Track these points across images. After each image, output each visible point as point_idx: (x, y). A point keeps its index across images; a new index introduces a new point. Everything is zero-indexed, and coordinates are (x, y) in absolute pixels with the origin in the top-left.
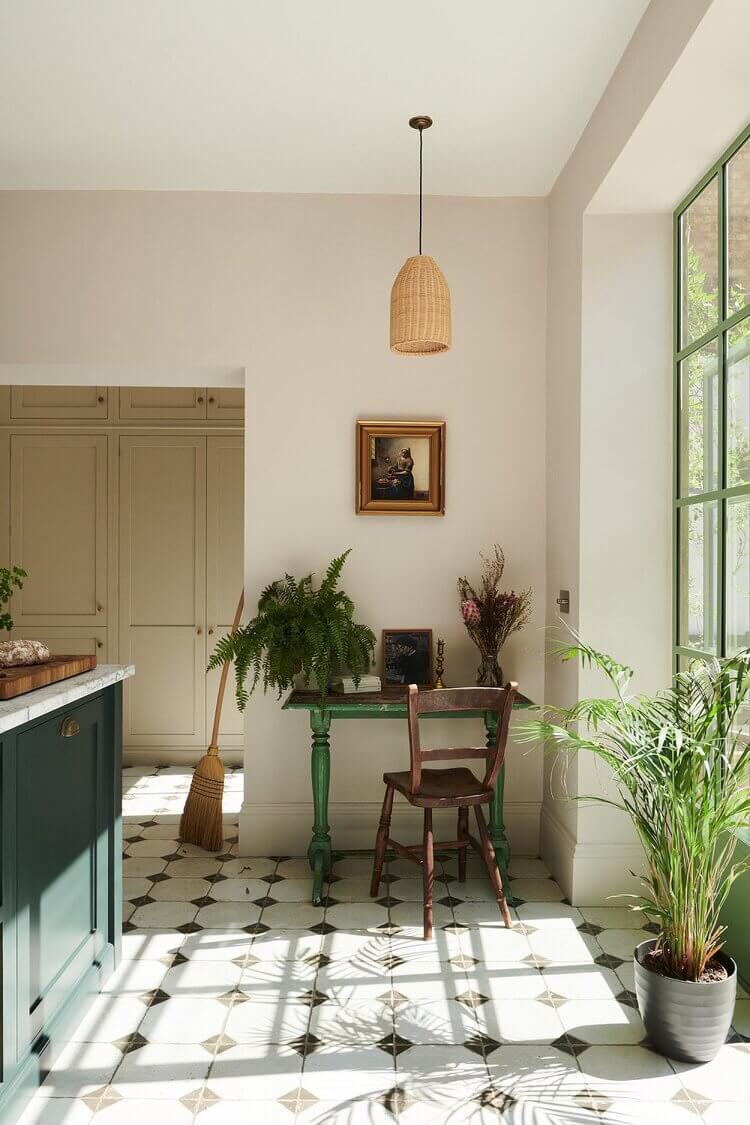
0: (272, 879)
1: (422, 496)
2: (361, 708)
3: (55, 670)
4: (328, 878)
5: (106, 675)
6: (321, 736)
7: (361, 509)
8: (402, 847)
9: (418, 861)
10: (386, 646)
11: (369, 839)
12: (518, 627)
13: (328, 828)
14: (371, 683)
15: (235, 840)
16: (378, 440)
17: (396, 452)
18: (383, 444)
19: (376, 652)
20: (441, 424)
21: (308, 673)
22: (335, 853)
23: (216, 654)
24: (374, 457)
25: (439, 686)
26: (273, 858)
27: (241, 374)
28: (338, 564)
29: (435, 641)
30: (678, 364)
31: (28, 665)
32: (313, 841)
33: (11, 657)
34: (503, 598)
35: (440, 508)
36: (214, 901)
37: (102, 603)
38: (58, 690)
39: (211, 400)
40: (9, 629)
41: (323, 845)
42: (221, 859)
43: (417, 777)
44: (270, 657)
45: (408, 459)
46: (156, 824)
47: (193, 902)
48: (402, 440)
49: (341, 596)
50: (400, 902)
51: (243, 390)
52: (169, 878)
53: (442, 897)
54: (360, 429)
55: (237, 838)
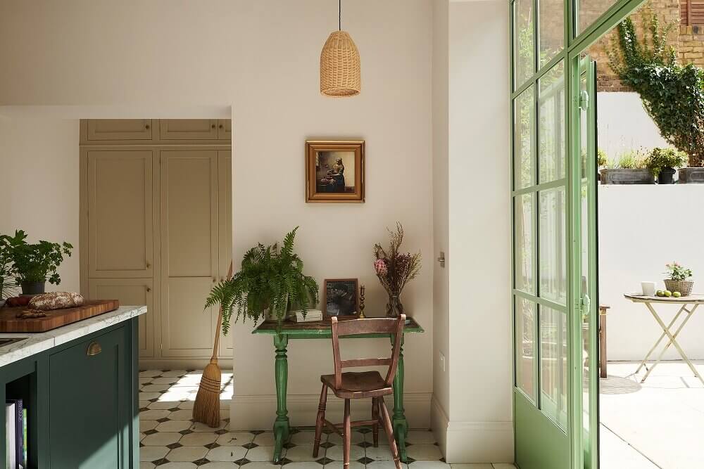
0: (250, 446)
1: (350, 190)
2: (304, 332)
3: (83, 311)
4: (287, 445)
5: (123, 313)
6: (282, 351)
7: (309, 199)
8: (331, 424)
9: (340, 434)
10: (327, 291)
11: (312, 419)
12: (413, 277)
13: (287, 412)
14: (315, 315)
15: (228, 420)
16: (320, 153)
17: (332, 162)
18: (323, 156)
19: (320, 294)
20: (361, 142)
21: (271, 309)
22: (291, 429)
23: (210, 296)
24: (317, 165)
25: (362, 316)
26: (252, 432)
27: (229, 110)
28: (291, 237)
29: (359, 286)
30: (513, 101)
31: (67, 308)
32: (277, 420)
33: (54, 302)
34: (402, 258)
35: (362, 198)
36: (209, 461)
37: (150, 262)
38: (82, 325)
39: (221, 127)
40: (57, 284)
41: (283, 423)
42: (219, 433)
43: (339, 378)
44: (248, 299)
45: (341, 166)
46: (179, 409)
47: (194, 462)
48: (336, 153)
49: (294, 257)
50: (332, 461)
51: (231, 120)
52: (181, 446)
53: (361, 457)
54: (308, 146)
55: (229, 419)
